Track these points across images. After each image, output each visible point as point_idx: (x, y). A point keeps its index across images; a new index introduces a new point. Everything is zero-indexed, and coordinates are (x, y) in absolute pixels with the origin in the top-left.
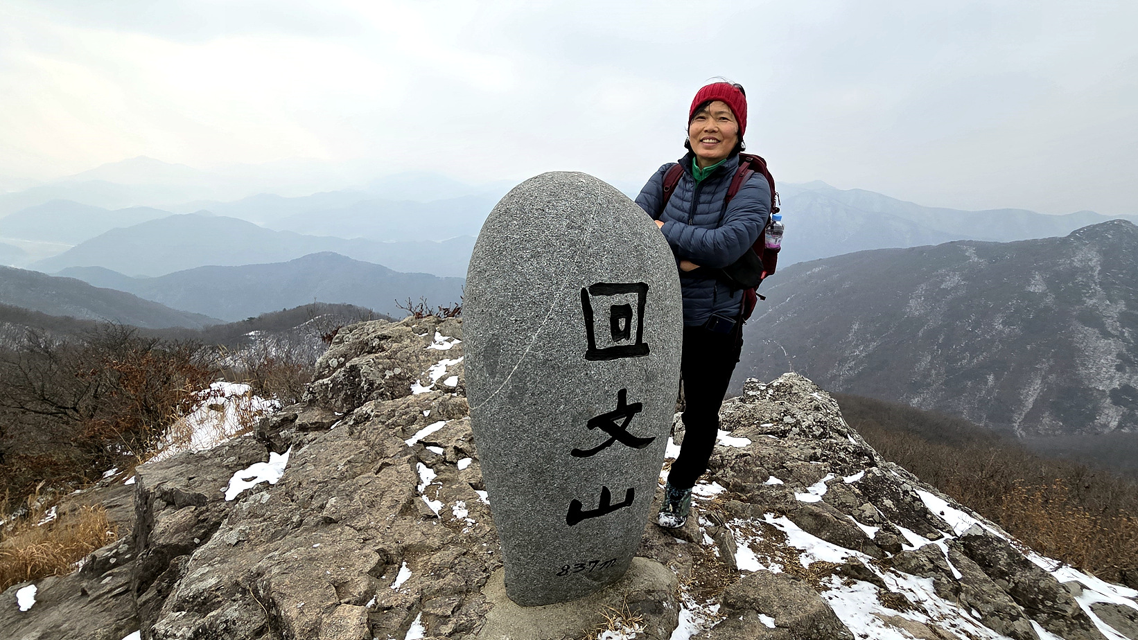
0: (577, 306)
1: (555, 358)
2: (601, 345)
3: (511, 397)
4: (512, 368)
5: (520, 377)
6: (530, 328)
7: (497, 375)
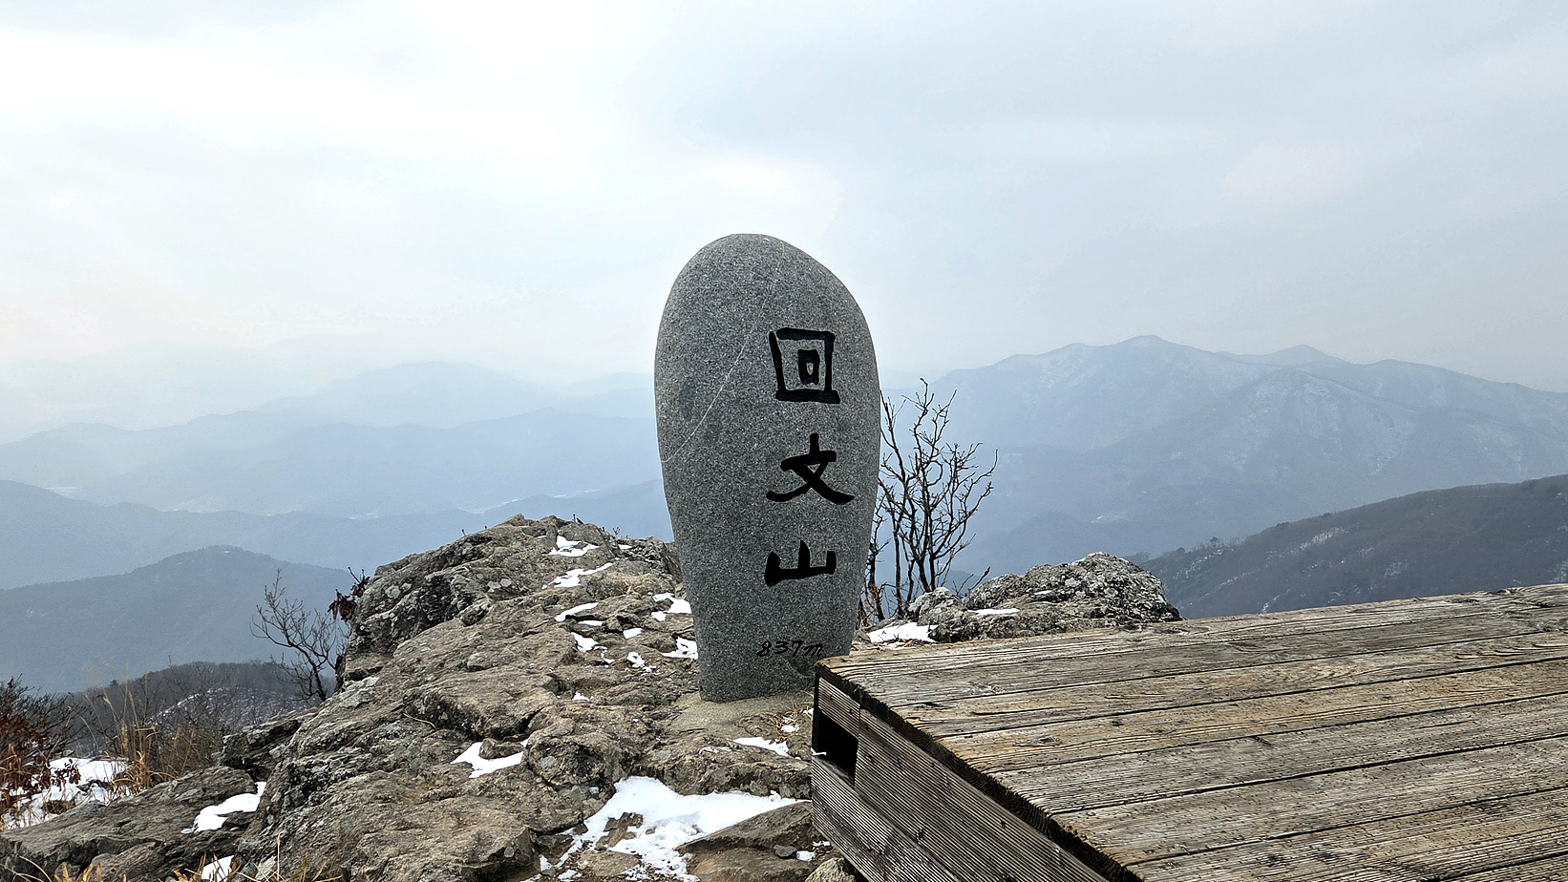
0: (766, 348)
1: (748, 396)
2: (789, 386)
3: (707, 436)
4: (707, 408)
5: (714, 416)
6: (722, 368)
7: (694, 416)
